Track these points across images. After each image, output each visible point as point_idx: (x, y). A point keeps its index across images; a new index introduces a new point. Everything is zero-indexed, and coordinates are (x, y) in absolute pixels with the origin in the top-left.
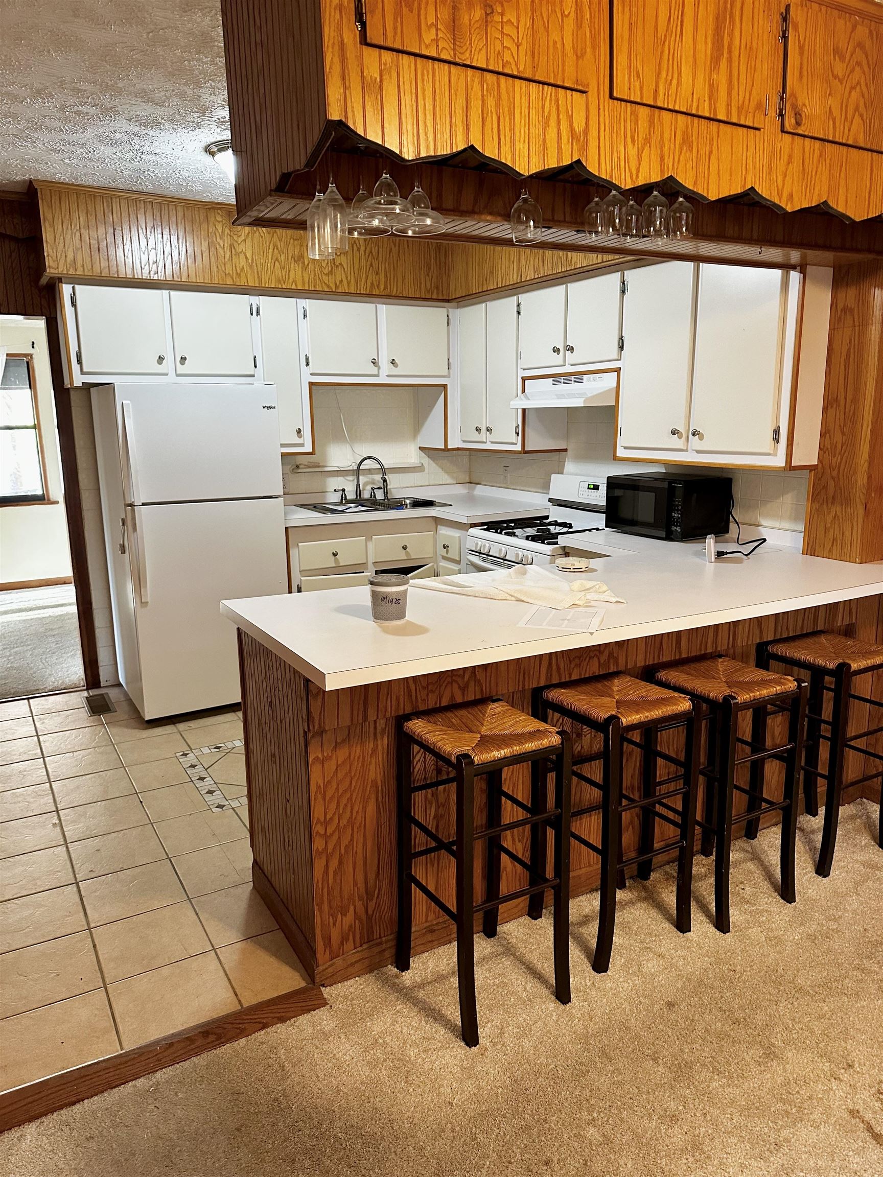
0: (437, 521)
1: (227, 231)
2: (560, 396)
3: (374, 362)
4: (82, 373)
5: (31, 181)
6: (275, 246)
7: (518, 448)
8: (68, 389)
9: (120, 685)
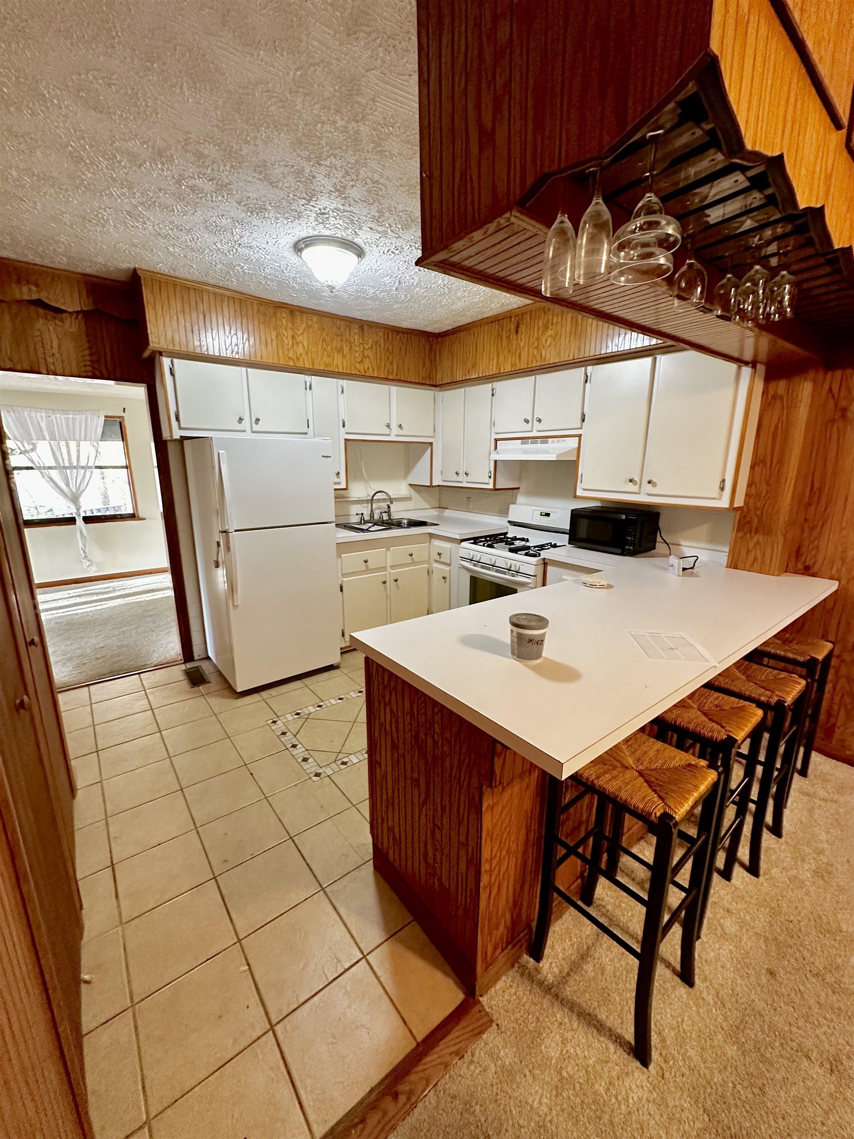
0: (431, 535)
1: (290, 325)
2: (525, 452)
3: (388, 426)
4: (180, 428)
5: (135, 270)
6: (324, 340)
7: (491, 486)
8: (166, 441)
9: (208, 658)
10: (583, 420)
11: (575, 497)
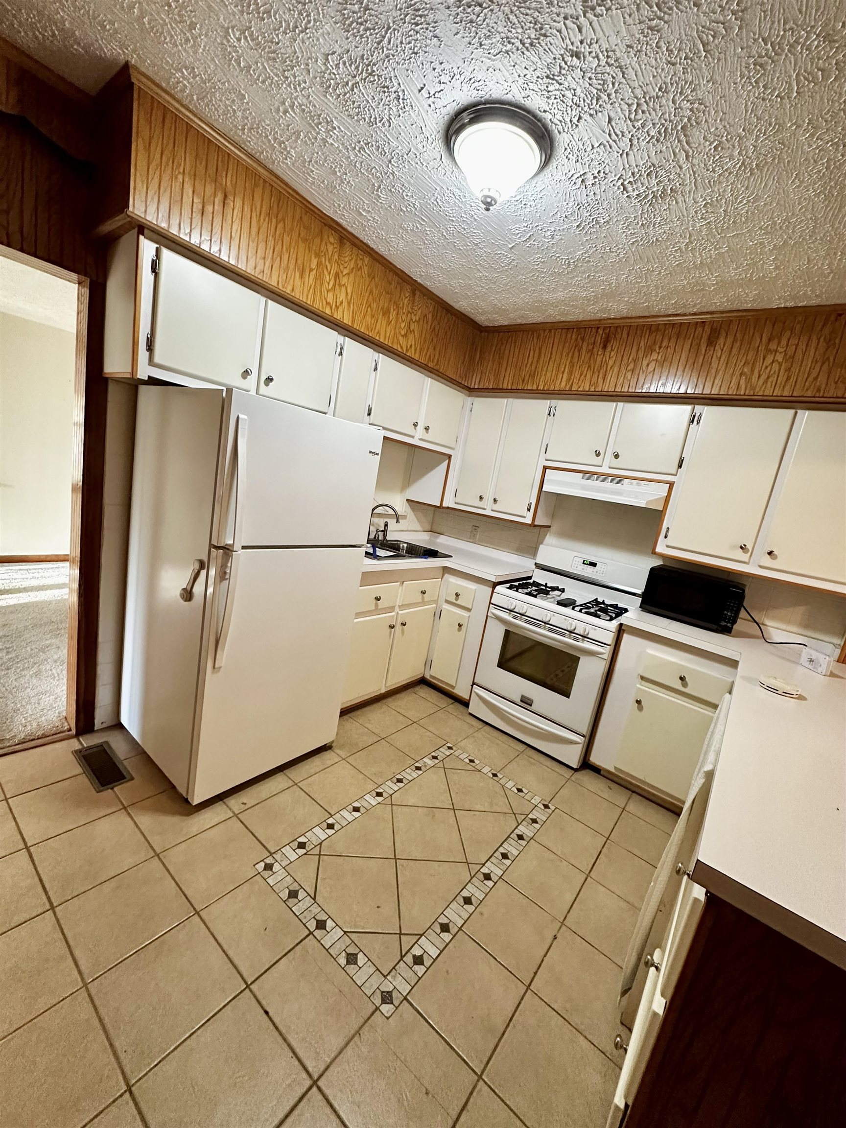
0: (446, 570)
3: (415, 425)
4: (151, 363)
5: (126, 67)
7: (528, 521)
8: (107, 380)
9: (121, 727)
10: (680, 466)
11: (654, 552)
